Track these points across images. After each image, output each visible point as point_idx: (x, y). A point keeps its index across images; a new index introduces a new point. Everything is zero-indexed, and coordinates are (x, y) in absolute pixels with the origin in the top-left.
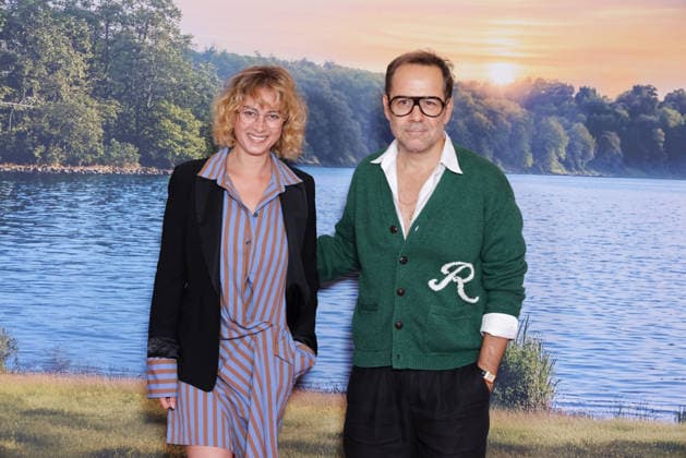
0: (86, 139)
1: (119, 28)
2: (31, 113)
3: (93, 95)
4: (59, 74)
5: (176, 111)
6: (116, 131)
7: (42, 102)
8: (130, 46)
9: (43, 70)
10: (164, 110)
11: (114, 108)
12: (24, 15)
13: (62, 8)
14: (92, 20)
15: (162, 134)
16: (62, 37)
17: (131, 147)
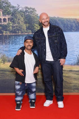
0: (24, 30)
1: (28, 13)
2: (16, 26)
3: (25, 23)
4: (20, 20)
5: (36, 25)
6: (28, 28)
7: (17, 25)
8: (29, 16)
9: (17, 20)
10: (35, 25)
11: (28, 25)
12: (14, 12)
13: (20, 11)
14: (24, 12)
15: (35, 28)
16: (20, 15)
17: (30, 30)
